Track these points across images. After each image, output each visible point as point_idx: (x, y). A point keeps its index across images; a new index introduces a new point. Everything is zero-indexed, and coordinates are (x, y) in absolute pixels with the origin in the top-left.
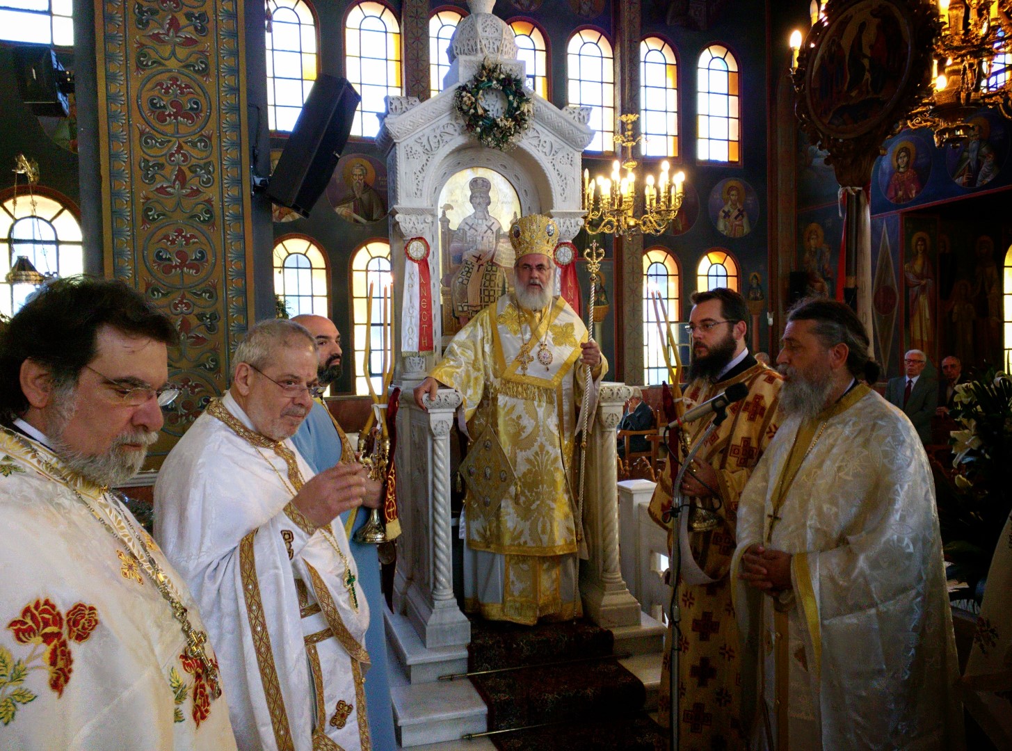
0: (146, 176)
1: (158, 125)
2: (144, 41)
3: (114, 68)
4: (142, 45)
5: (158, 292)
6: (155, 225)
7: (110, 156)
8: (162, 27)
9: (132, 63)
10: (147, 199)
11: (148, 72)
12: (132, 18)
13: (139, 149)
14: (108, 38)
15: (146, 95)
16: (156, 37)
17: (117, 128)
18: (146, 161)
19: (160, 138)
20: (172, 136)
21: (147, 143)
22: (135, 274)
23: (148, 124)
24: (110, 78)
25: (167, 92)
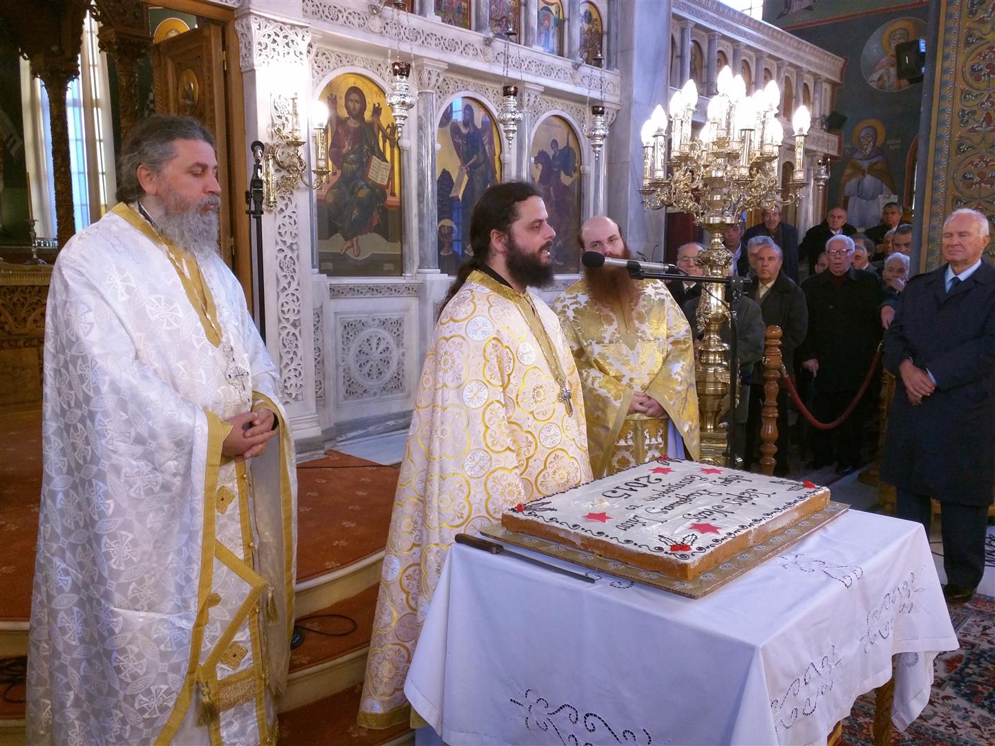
0: (962, 122)
1: (975, 84)
2: (972, 25)
3: (949, 50)
4: (970, 29)
5: (961, 201)
6: (964, 155)
7: (939, 111)
8: (986, 11)
9: (962, 44)
10: (960, 137)
11: (973, 47)
12: (966, 10)
13: (959, 103)
14: (948, 30)
15: (969, 64)
16: (982, 21)
17: (947, 91)
18: (963, 111)
19: (975, 93)
20: (985, 90)
21: (965, 98)
22: (947, 190)
23: (967, 83)
24: (945, 57)
25: (984, 58)
